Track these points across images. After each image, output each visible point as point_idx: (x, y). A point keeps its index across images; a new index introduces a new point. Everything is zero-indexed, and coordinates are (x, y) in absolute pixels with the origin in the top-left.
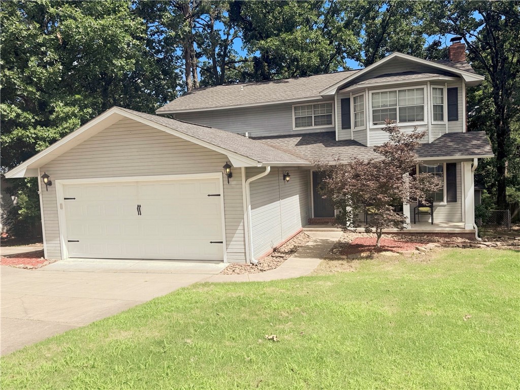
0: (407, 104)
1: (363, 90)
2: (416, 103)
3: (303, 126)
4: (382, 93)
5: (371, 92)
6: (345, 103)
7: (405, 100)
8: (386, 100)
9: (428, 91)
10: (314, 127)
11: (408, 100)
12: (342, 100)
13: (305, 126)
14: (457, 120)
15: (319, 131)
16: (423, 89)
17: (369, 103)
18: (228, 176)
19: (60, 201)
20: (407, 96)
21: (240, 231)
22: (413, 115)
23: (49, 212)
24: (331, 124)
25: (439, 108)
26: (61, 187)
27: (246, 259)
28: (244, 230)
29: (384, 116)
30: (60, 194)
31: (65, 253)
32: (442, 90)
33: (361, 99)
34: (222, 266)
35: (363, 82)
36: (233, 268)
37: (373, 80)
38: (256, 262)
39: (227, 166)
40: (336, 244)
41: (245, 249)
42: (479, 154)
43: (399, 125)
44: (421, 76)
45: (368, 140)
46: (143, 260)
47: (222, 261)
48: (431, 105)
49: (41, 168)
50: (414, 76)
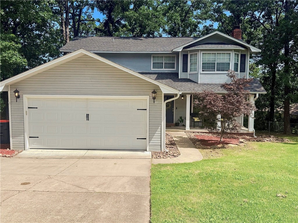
0: (221, 61)
1: (198, 50)
2: (226, 61)
3: (157, 68)
4: (208, 53)
5: (202, 52)
6: (185, 57)
7: (220, 59)
8: (210, 58)
9: (233, 54)
10: (164, 69)
11: (222, 59)
12: (184, 55)
13: (159, 68)
14: (245, 72)
15: (167, 72)
16: (230, 53)
17: (201, 58)
18: (154, 98)
19: (26, 109)
20: (221, 57)
21: (158, 132)
22: (223, 67)
23: (16, 117)
24: (174, 68)
25: (236, 65)
26: (27, 99)
27: (161, 149)
28: (161, 131)
29: (208, 67)
30: (26, 105)
31: (27, 146)
32: (238, 55)
33: (196, 56)
34: (148, 154)
35: (198, 46)
36: (156, 155)
37: (204, 46)
38: (168, 151)
39: (154, 92)
40: (191, 139)
41: (161, 143)
42: (259, 91)
43: (216, 72)
44: (229, 46)
45: (199, 80)
46: (89, 149)
47: (146, 150)
48: (233, 62)
49: (12, 85)
50: (226, 46)
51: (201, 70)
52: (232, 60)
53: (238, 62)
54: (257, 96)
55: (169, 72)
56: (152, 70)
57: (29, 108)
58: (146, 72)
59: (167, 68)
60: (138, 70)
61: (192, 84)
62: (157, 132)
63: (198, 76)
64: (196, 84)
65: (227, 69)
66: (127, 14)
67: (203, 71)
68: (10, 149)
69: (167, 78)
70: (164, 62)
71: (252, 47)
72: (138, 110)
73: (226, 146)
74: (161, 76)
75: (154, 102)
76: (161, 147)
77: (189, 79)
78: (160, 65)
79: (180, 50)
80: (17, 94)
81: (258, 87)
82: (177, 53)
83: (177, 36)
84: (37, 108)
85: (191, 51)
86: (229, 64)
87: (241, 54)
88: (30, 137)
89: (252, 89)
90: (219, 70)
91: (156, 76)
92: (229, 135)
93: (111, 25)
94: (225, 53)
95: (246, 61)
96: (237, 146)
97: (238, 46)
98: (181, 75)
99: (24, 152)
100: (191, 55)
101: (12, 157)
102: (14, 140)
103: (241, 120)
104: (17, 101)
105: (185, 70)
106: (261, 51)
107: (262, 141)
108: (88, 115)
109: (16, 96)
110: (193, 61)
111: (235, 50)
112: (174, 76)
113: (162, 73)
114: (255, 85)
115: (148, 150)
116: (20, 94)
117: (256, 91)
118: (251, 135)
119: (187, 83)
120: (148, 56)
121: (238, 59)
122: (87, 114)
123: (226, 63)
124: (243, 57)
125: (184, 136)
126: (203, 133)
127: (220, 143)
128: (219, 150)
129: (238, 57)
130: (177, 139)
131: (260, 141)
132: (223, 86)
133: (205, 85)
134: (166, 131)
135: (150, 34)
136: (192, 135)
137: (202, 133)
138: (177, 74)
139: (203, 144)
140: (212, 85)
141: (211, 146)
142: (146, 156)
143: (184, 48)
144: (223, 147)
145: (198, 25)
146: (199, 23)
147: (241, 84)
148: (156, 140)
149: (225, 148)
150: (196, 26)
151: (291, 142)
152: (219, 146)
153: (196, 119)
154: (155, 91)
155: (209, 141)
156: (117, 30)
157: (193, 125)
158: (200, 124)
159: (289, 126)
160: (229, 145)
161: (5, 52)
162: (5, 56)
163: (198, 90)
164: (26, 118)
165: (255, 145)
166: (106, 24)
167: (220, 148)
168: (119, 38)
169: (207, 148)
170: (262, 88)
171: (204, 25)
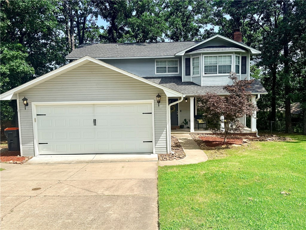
0: (223, 64)
1: (200, 54)
2: (228, 63)
3: (161, 72)
4: (210, 57)
5: (204, 56)
6: (188, 61)
7: (222, 61)
8: (212, 61)
9: (234, 57)
10: (167, 73)
11: (223, 61)
12: (186, 59)
14: (245, 73)
15: (170, 76)
16: (231, 56)
17: (203, 62)
18: (159, 102)
20: (223, 59)
21: (164, 135)
22: (225, 69)
23: (25, 124)
24: (177, 72)
25: (237, 67)
26: (35, 107)
27: (167, 151)
28: (166, 134)
29: (210, 70)
30: (34, 112)
31: (37, 152)
32: (239, 57)
33: (198, 59)
34: (155, 156)
35: (200, 50)
36: (162, 157)
37: (206, 49)
38: (173, 153)
40: (196, 141)
41: (167, 145)
42: (260, 92)
43: (218, 74)
44: (230, 48)
45: (202, 83)
46: (97, 154)
47: (152, 153)
48: (235, 65)
50: (227, 49)
52: (234, 62)
53: (239, 64)
54: (259, 97)
55: (173, 76)
56: (156, 74)
57: (37, 115)
58: (150, 76)
59: (170, 72)
60: (142, 75)
61: (195, 87)
62: (162, 135)
63: (201, 79)
64: (199, 87)
65: (228, 71)
66: (130, 21)
67: (205, 74)
68: (20, 156)
69: (170, 82)
70: (167, 67)
71: (252, 49)
72: (143, 113)
73: (230, 146)
74: (164, 80)
75: (159, 106)
76: (167, 149)
77: (192, 82)
78: (163, 70)
79: (182, 54)
80: (25, 102)
81: (259, 88)
82: (180, 58)
83: (179, 41)
84: (45, 115)
85: (193, 55)
86: (231, 66)
87: (242, 57)
88: (39, 144)
89: (254, 90)
90: (221, 73)
91: (160, 80)
92: (232, 136)
93: (115, 32)
94: (226, 56)
95: (247, 63)
96: (241, 146)
97: (238, 49)
98: (184, 79)
99: (34, 158)
100: (193, 59)
101: (23, 163)
102: (24, 147)
103: (244, 121)
104: (25, 109)
105: (188, 73)
106: (261, 53)
107: (265, 141)
109: (24, 104)
110: (195, 64)
111: (236, 53)
112: (178, 80)
113: (165, 77)
114: (256, 86)
115: (154, 152)
116: (28, 101)
117: (258, 92)
119: (190, 86)
120: (151, 61)
121: (239, 61)
122: (94, 120)
123: (228, 66)
124: (244, 59)
127: (224, 143)
128: (223, 150)
129: (239, 59)
130: (182, 141)
131: (263, 140)
132: (226, 88)
133: (208, 88)
134: (171, 133)
135: (153, 39)
136: (197, 137)
137: (207, 134)
138: (180, 78)
139: (208, 145)
140: (214, 88)
141: (215, 147)
142: (152, 159)
143: (186, 52)
144: (227, 148)
145: (200, 29)
146: (200, 27)
147: (243, 86)
148: (161, 143)
149: (229, 148)
150: (197, 30)
151: (293, 141)
152: (224, 146)
153: (200, 121)
154: (160, 95)
155: (213, 142)
156: (120, 36)
157: (198, 127)
158: (204, 126)
160: (233, 145)
163: (202, 93)
164: (35, 125)
165: (258, 145)
166: (110, 31)
167: (224, 148)
168: (123, 45)
169: (212, 149)
170: (264, 89)
171: (205, 29)
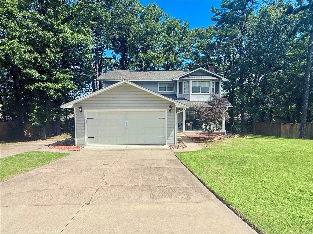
0: (204, 86)
1: (189, 80)
2: (207, 86)
3: (162, 91)
4: (196, 81)
5: (192, 81)
6: (181, 84)
7: (203, 85)
8: (197, 84)
9: (211, 82)
10: (166, 92)
11: (204, 85)
12: (180, 82)
13: (163, 91)
14: (218, 93)
15: (168, 93)
16: (209, 82)
17: (191, 85)
18: (170, 111)
19: (86, 119)
20: (204, 83)
21: (172, 133)
22: (206, 90)
23: (79, 124)
24: (173, 91)
25: (213, 89)
27: (175, 143)
29: (196, 90)
30: (86, 117)
31: (87, 144)
32: (214, 82)
33: (188, 83)
34: (167, 146)
35: (190, 77)
36: (172, 147)
37: (193, 77)
38: (179, 144)
39: (170, 107)
40: (189, 137)
41: (175, 139)
42: (228, 106)
43: (201, 94)
44: (209, 77)
45: (190, 99)
46: (127, 145)
47: (165, 144)
48: (211, 87)
49: (76, 104)
50: (207, 77)
51: (192, 92)
53: (214, 87)
54: (227, 109)
55: (170, 93)
56: (159, 92)
57: (88, 118)
59: (168, 91)
61: (186, 101)
63: (190, 96)
64: (189, 101)
65: (208, 92)
67: (193, 93)
68: (75, 146)
70: (166, 87)
71: (222, 78)
72: (159, 118)
75: (170, 113)
76: (175, 142)
77: (183, 98)
78: (164, 89)
79: (178, 79)
80: (80, 109)
81: (227, 103)
82: (175, 81)
84: (93, 118)
85: (184, 80)
86: (209, 88)
87: (216, 82)
88: (89, 138)
89: (224, 104)
90: (203, 93)
94: (206, 82)
95: (219, 86)
96: (219, 140)
97: (214, 77)
98: (178, 95)
99: (85, 147)
100: (184, 82)
101: (80, 150)
102: (78, 140)
104: (80, 114)
105: (181, 92)
107: (232, 137)
108: (126, 122)
109: (80, 111)
110: (186, 86)
111: (212, 80)
112: (174, 96)
113: (165, 94)
114: (225, 102)
115: (166, 144)
116: (82, 109)
117: (227, 106)
118: (223, 133)
119: (182, 101)
120: (155, 83)
121: (214, 85)
123: (207, 88)
124: (217, 84)
125: (183, 136)
126: (194, 133)
127: (208, 139)
128: (209, 143)
129: (214, 84)
130: (180, 138)
131: (231, 137)
132: (209, 103)
133: (195, 102)
136: (188, 135)
138: (175, 95)
139: (198, 140)
140: (199, 102)
141: (204, 141)
142: (166, 148)
143: (180, 78)
144: (211, 141)
147: (220, 102)
148: (171, 138)
149: (213, 142)
151: (249, 138)
152: (209, 140)
153: (189, 124)
155: (201, 138)
158: (191, 127)
159: (244, 128)
160: (214, 140)
161: (63, 81)
162: (64, 84)
163: (193, 105)
164: (86, 124)
165: (228, 140)
167: (209, 142)
168: (134, 71)
169: (202, 142)
170: (230, 104)
